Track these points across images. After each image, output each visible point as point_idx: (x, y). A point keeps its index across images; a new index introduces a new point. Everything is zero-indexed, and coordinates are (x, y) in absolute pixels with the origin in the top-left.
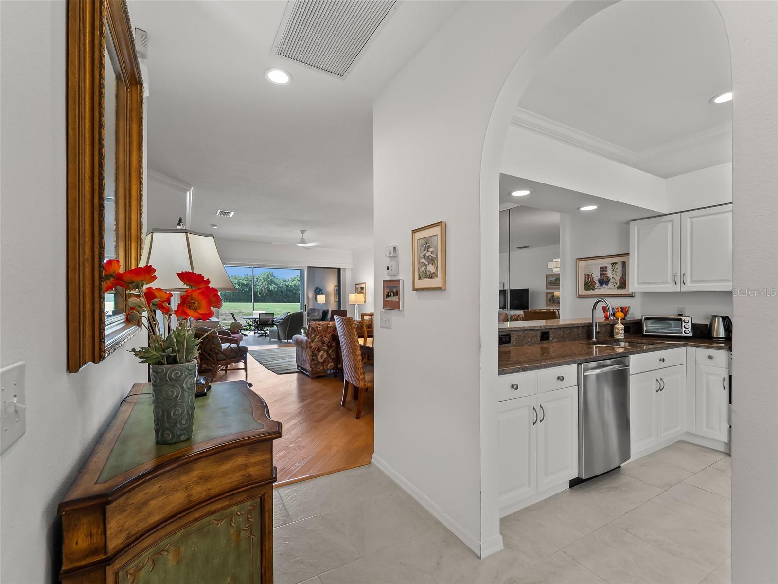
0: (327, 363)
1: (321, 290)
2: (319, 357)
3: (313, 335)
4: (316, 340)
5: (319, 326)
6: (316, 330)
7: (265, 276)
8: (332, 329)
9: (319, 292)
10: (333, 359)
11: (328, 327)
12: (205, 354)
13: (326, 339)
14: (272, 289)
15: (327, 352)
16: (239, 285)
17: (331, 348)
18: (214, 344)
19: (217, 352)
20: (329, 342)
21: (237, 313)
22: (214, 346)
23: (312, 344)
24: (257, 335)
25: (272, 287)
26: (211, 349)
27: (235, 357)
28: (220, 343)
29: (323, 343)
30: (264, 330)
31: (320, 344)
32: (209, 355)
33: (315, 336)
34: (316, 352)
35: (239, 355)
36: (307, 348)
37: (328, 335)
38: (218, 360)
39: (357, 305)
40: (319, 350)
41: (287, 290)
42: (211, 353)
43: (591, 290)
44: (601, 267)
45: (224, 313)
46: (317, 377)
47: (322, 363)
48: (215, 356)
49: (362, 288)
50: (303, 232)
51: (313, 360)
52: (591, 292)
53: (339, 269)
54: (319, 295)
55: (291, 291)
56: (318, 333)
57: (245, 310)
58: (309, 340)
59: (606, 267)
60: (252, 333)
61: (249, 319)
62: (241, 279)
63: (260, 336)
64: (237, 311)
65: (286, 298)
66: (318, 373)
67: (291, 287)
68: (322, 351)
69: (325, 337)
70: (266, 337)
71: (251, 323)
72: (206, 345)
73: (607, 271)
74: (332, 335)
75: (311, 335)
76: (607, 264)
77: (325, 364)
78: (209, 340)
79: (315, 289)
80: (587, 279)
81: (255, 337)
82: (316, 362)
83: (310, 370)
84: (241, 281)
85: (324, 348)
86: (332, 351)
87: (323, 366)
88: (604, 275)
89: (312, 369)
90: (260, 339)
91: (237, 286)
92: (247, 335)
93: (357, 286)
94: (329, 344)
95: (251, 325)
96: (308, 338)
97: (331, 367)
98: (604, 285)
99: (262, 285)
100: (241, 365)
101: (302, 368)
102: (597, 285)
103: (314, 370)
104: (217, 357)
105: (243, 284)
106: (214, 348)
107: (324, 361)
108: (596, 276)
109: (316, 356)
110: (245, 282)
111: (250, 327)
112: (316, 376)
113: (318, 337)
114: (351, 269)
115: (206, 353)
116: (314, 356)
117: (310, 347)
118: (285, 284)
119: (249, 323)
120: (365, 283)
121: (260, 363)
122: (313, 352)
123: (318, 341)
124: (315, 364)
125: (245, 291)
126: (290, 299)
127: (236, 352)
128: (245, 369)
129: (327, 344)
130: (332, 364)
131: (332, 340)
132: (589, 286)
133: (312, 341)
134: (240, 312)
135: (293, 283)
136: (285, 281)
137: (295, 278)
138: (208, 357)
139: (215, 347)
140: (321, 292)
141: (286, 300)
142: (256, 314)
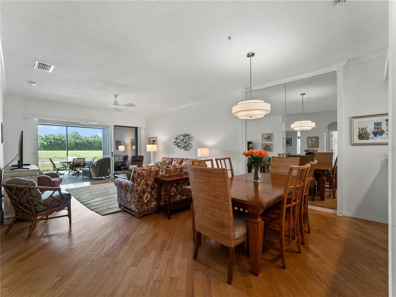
0: (150, 203)
1: (120, 142)
2: (144, 198)
3: (139, 180)
4: (142, 184)
5: (144, 171)
6: (141, 175)
7: (73, 135)
8: (154, 173)
9: (119, 144)
10: (155, 198)
11: (151, 172)
12: (20, 207)
13: (150, 182)
14: (78, 142)
15: (151, 193)
16: (54, 139)
17: (154, 190)
18: (31, 196)
19: (36, 203)
20: (152, 184)
21: (53, 157)
22: (32, 198)
23: (138, 188)
24: (71, 173)
25: (78, 141)
26: (28, 201)
27: (58, 206)
28: (40, 194)
29: (147, 186)
30: (77, 170)
31: (145, 187)
32: (26, 207)
33: (141, 180)
34: (142, 194)
35: (62, 203)
36: (132, 191)
37: (151, 179)
38: (37, 212)
39: (152, 152)
40: (144, 193)
41: (88, 143)
42: (28, 205)
43: (365, 140)
44: (375, 123)
45: (43, 157)
46: (143, 216)
47: (147, 203)
48: (33, 208)
49: (154, 141)
50: (116, 96)
51: (139, 202)
52: (365, 141)
53: (136, 128)
54: (120, 145)
55: (91, 144)
56: (143, 178)
57: (59, 155)
58: (135, 184)
59: (381, 123)
60: (67, 172)
61: (65, 162)
62: (56, 136)
63: (73, 175)
64: (53, 156)
65: (87, 148)
66: (143, 212)
67: (91, 141)
68: (147, 193)
69: (149, 180)
70: (79, 175)
71: (66, 165)
72: (21, 198)
73: (381, 125)
74: (155, 179)
75: (137, 180)
76: (381, 120)
77: (149, 204)
78: (26, 192)
79: (115, 142)
80: (361, 132)
81: (69, 175)
82: (141, 203)
83: (137, 210)
84: (56, 137)
85: (149, 190)
86: (155, 192)
87: (148, 206)
88: (378, 128)
89: (138, 210)
90: (74, 176)
91: (53, 140)
92: (63, 174)
93: (150, 139)
94: (152, 186)
95: (66, 167)
96: (134, 182)
97: (154, 205)
98: (378, 136)
99: (71, 140)
100: (65, 212)
101: (125, 207)
102: (372, 135)
103: (140, 210)
104: (35, 209)
105: (57, 139)
106: (32, 200)
107: (149, 201)
108: (371, 128)
109: (142, 198)
110: (58, 138)
111: (66, 168)
112: (141, 216)
113: (143, 181)
114: (145, 128)
115: (22, 205)
116: (140, 197)
117: (137, 191)
118: (87, 140)
119: (64, 165)
120: (156, 137)
121: (81, 203)
122: (139, 195)
123: (143, 185)
124: (141, 205)
125: (59, 144)
126: (90, 148)
127: (58, 201)
128: (69, 215)
129: (151, 187)
130: (154, 203)
131: (155, 183)
132: (363, 137)
133: (139, 185)
134: (55, 157)
135: (92, 139)
136: (86, 138)
137: (93, 136)
138: (25, 210)
139: (34, 199)
140: (120, 144)
141: (87, 149)
142: (70, 159)
